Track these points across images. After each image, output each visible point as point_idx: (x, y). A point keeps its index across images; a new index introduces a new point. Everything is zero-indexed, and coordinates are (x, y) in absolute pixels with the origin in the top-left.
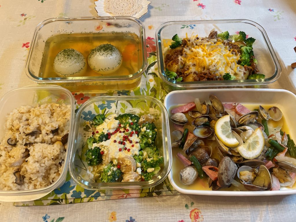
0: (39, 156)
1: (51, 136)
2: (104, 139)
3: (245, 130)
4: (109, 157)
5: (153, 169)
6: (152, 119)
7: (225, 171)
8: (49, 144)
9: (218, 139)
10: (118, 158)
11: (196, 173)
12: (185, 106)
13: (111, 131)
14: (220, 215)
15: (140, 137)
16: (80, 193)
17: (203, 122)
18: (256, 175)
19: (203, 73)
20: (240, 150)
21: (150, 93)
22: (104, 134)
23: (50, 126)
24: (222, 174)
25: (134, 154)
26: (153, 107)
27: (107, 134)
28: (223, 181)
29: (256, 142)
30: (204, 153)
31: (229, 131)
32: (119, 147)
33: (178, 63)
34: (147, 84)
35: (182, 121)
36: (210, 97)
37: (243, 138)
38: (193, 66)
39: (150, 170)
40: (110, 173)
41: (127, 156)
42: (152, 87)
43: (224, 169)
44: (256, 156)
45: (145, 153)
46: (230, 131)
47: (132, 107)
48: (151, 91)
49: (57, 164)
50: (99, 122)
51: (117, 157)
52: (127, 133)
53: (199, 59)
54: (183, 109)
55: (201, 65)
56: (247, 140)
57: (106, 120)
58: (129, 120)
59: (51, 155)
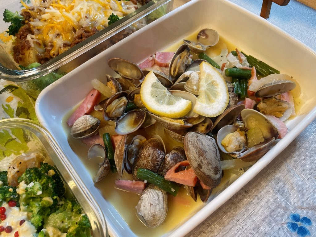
3: (186, 79)
6: (33, 159)
7: (201, 158)
9: (159, 116)
11: (160, 194)
12: (84, 103)
14: (239, 230)
15: (23, 206)
17: (121, 107)
18: (245, 131)
19: (76, 37)
20: (199, 111)
24: (200, 166)
28: (209, 177)
29: (212, 84)
30: (151, 152)
31: (166, 95)
34: (5, 109)
35: (88, 126)
36: (110, 66)
37: (191, 90)
38: (56, 37)
42: (17, 108)
43: (197, 156)
44: (226, 103)
46: (168, 93)
48: (18, 115)
53: (60, 23)
54: (84, 108)
55: (67, 29)
56: (198, 90)
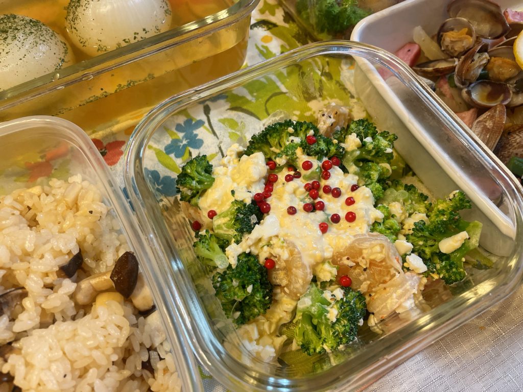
0: (61, 379)
1: (68, 286)
2: (253, 219)
4: (303, 266)
5: (463, 235)
8: (74, 318)
10: (333, 256)
13: (259, 189)
22: (245, 204)
23: (48, 256)
25: (371, 222)
27: (253, 202)
32: (314, 221)
34: (261, 52)
39: (448, 245)
40: (333, 313)
41: (358, 235)
42: (279, 52)
45: (396, 208)
47: (257, 120)
49: (138, 374)
50: (200, 182)
51: (328, 254)
52: (312, 173)
57: (218, 171)
58: (292, 138)
59: (103, 353)
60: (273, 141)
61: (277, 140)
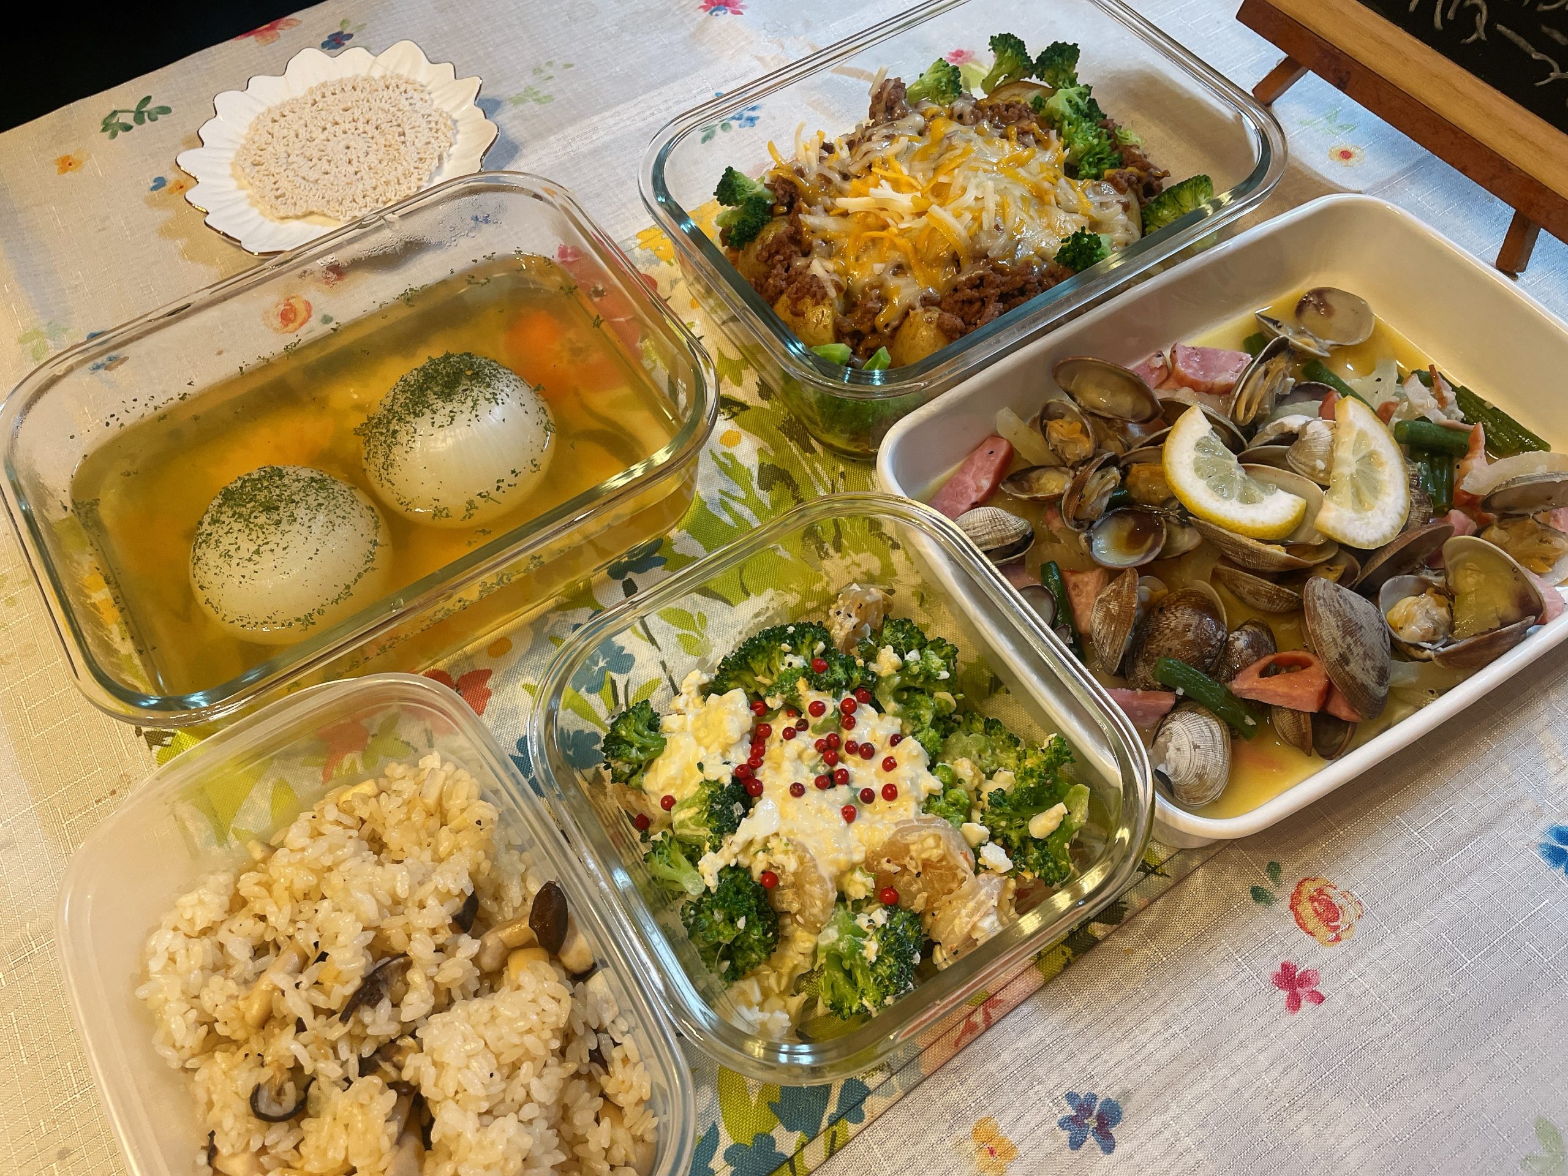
1: (468, 946)
2: (738, 808)
3: (1290, 438)
4: (821, 880)
5: (1060, 808)
7: (1349, 639)
8: (476, 994)
9: (1222, 527)
10: (866, 858)
12: (962, 470)
13: (741, 756)
15: (891, 706)
16: (765, 1142)
17: (1105, 494)
18: (1448, 595)
19: (965, 283)
20: (1334, 528)
21: (765, 497)
22: (722, 786)
23: (432, 902)
24: (1344, 660)
25: (924, 796)
26: (831, 551)
27: (735, 779)
28: (1363, 687)
29: (1369, 460)
30: (1194, 621)
31: (1235, 474)
32: (832, 804)
33: (825, 295)
34: (722, 467)
35: (1012, 537)
36: (1055, 377)
37: (1308, 470)
38: (895, 274)
39: (1042, 824)
40: (871, 949)
41: (904, 822)
42: (757, 466)
43: (1338, 634)
44: (1401, 516)
45: (964, 768)
46: (1239, 473)
48: (765, 485)
49: (585, 1070)
50: (641, 750)
51: (858, 857)
52: (826, 720)
53: (903, 233)
54: (967, 488)
55: (931, 257)
56: (1328, 471)
57: (669, 722)
58: (789, 658)
59: (539, 1038)
60: (759, 665)
61: (764, 665)
